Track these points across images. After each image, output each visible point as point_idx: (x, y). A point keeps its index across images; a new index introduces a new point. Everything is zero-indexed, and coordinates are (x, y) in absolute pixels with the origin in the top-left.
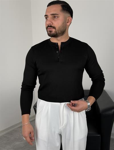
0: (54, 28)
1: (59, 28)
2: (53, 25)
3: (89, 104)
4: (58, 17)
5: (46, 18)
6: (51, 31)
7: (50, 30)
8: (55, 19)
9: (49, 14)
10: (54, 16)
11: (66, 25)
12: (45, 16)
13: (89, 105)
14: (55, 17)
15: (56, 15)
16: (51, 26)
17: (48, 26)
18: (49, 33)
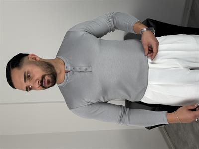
0: (43, 77)
1: (43, 70)
2: (40, 79)
3: (145, 29)
4: (29, 72)
5: (31, 89)
6: (49, 82)
7: (46, 82)
8: (32, 76)
9: (25, 85)
10: (27, 77)
11: (39, 61)
12: (27, 91)
13: (147, 29)
14: (29, 77)
15: (26, 75)
16: (42, 82)
17: (42, 85)
18: (50, 85)
